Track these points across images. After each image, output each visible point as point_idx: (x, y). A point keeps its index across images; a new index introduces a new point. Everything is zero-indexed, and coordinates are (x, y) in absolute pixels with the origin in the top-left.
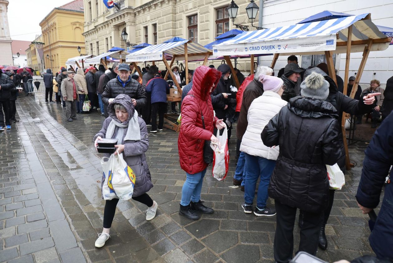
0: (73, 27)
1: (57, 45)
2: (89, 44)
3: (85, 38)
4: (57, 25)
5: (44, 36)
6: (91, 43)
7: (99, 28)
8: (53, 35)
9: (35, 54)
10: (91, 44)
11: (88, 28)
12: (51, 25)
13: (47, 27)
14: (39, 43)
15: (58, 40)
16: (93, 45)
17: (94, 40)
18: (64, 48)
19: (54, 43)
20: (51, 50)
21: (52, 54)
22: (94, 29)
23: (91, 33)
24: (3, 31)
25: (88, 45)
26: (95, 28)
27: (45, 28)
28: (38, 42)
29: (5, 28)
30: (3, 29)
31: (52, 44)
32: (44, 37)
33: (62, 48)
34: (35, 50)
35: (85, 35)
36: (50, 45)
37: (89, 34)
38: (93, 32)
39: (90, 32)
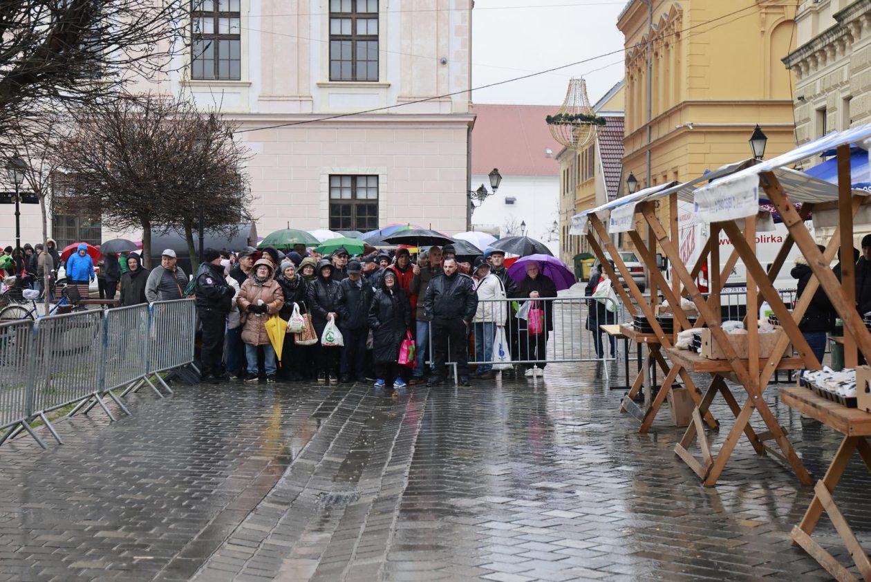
0: (763, 23)
1: (677, 123)
2: (811, 109)
3: (795, 80)
4: (685, 20)
5: (632, 78)
6: (820, 105)
7: (857, 22)
8: (667, 71)
9: (592, 172)
10: (823, 111)
11: (816, 25)
12: (662, 23)
13: (645, 31)
14: (579, 121)
15: (685, 97)
16: (828, 115)
17: (836, 86)
18: (710, 139)
19: (668, 115)
20: (652, 149)
21: (653, 173)
22: (833, 30)
23: (822, 51)
24: (443, 70)
25: (808, 120)
26: (835, 22)
27: (638, 40)
28: (577, 117)
29: (451, 59)
30: (444, 63)
31: (658, 121)
32: (632, 84)
33: (700, 138)
34: (592, 148)
35: (797, 65)
36: (650, 126)
37: (813, 56)
38: (831, 45)
39: (819, 47)
